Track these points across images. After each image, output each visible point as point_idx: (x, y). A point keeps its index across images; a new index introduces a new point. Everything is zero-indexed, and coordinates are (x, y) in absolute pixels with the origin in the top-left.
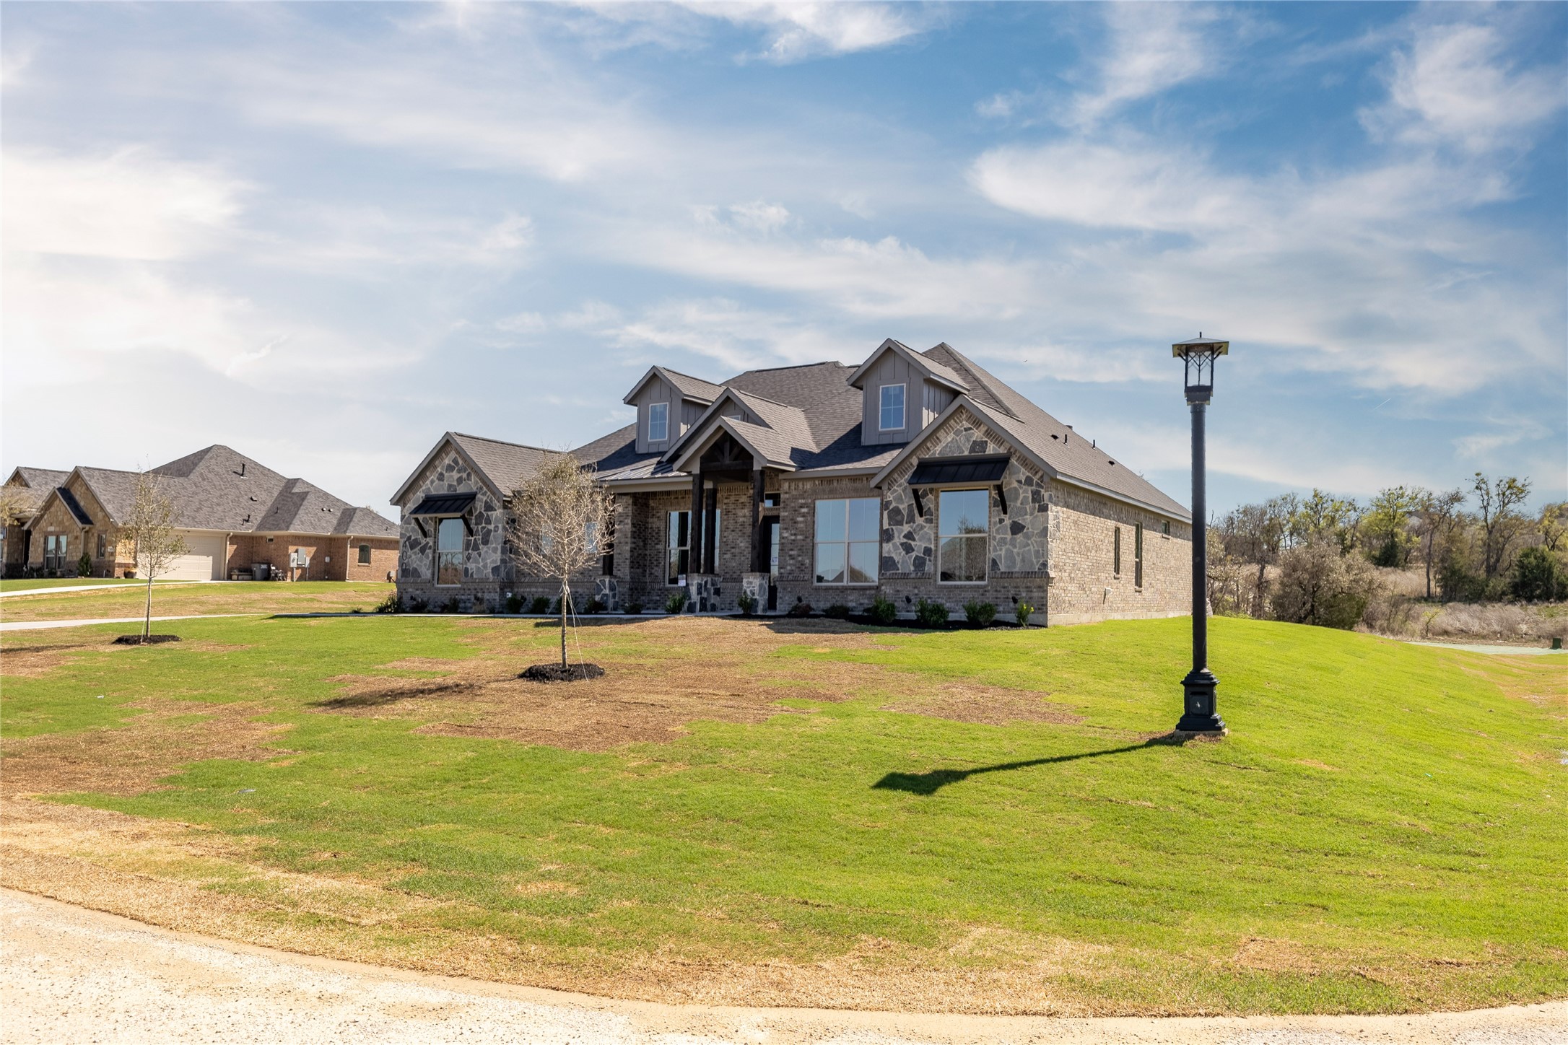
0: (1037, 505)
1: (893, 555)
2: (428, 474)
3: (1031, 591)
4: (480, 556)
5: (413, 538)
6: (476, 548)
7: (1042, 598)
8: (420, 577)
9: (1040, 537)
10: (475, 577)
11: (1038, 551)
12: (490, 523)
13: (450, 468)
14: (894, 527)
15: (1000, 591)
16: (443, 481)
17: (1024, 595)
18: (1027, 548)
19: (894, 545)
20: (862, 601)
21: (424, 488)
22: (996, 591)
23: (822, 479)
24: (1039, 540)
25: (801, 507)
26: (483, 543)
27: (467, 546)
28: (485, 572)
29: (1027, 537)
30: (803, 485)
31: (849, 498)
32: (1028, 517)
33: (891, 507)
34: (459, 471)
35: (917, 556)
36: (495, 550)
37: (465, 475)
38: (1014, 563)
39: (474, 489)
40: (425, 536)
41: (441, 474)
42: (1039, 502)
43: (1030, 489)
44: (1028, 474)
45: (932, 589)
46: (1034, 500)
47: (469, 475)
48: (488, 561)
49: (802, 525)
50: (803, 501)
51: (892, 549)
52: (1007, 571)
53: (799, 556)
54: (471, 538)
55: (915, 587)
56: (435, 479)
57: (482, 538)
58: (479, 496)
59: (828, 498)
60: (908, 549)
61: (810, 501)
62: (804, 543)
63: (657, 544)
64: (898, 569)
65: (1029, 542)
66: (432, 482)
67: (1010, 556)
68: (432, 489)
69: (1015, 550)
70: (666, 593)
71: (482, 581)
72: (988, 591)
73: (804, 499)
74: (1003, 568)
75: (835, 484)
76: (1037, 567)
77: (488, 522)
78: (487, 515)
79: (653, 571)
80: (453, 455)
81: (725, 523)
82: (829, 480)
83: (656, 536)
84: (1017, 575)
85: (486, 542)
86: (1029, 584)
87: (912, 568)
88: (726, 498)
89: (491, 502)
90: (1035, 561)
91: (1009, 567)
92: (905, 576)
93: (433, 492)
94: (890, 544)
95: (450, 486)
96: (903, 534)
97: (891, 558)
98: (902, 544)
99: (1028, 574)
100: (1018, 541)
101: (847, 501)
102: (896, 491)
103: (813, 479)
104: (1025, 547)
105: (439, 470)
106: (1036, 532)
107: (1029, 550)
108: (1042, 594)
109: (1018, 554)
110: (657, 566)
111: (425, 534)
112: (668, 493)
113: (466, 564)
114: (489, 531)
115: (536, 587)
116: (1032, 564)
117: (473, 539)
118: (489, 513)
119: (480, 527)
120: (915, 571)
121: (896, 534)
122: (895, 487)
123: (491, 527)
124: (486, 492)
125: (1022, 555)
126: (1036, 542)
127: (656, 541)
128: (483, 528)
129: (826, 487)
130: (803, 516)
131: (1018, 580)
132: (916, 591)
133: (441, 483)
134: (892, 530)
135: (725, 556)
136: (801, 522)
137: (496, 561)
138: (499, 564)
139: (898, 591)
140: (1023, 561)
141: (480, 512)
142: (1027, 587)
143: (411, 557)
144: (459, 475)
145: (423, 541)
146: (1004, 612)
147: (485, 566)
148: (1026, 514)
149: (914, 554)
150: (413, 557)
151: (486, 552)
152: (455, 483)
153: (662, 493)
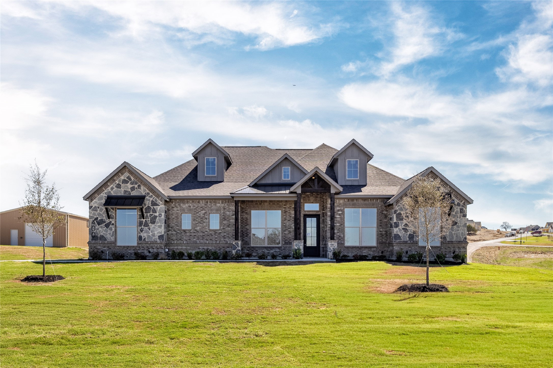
0: (462, 214)
1: (399, 233)
2: (109, 184)
3: (460, 249)
4: (149, 229)
5: (99, 219)
6: (146, 225)
7: (465, 252)
8: (106, 240)
9: (463, 227)
10: (146, 240)
11: (463, 233)
12: (156, 212)
13: (125, 182)
14: (399, 221)
15: (447, 249)
16: (120, 188)
17: (457, 250)
18: (458, 232)
19: (399, 229)
20: (370, 253)
21: (106, 191)
22: (446, 249)
23: (349, 199)
24: (463, 228)
25: (338, 211)
26: (151, 223)
27: (140, 224)
28: (153, 238)
29: (458, 227)
30: (339, 201)
31: (362, 208)
32: (458, 219)
33: (397, 213)
34: (132, 184)
35: (410, 234)
36: (160, 227)
37: (136, 186)
38: (453, 238)
39: (144, 194)
40: (109, 218)
41: (119, 184)
42: (463, 213)
43: (459, 207)
44: (458, 201)
45: (417, 248)
46: (461, 212)
47: (139, 186)
48: (156, 232)
49: (339, 219)
50: (339, 208)
51: (398, 231)
52: (450, 240)
53: (338, 233)
54: (142, 220)
55: (410, 247)
56: (114, 187)
57: (151, 220)
58: (147, 197)
59: (352, 208)
60: (405, 230)
61: (343, 208)
62: (340, 227)
63: (246, 226)
64: (401, 240)
65: (459, 229)
66: (112, 189)
67: (451, 234)
68: (112, 192)
69: (453, 232)
70: (252, 249)
71: (152, 243)
72: (442, 249)
73: (339, 207)
74: (448, 239)
75: (355, 201)
76: (462, 239)
77: (155, 211)
78: (154, 208)
79: (244, 239)
80: (127, 174)
81: (285, 217)
82: (352, 199)
83: (245, 222)
84: (455, 242)
85: (153, 222)
86: (459, 246)
87: (408, 239)
88: (285, 205)
89: (156, 201)
90: (461, 237)
91: (451, 239)
92: (405, 242)
93: (113, 194)
94: (397, 229)
95: (125, 191)
96: (403, 224)
97: (398, 235)
98: (403, 229)
99: (460, 242)
100: (454, 228)
101: (361, 209)
102: (400, 206)
103: (344, 198)
104: (457, 231)
105: (117, 182)
106: (462, 225)
107: (459, 232)
108: (465, 250)
109: (455, 234)
110: (246, 236)
111: (109, 217)
112: (252, 201)
113: (140, 233)
114: (156, 217)
115: (182, 246)
116: (460, 238)
117: (144, 220)
118: (155, 207)
119: (149, 214)
120: (409, 240)
121: (400, 224)
122: (399, 204)
123: (157, 214)
124: (151, 195)
125: (457, 234)
126: (462, 229)
127: (245, 224)
128: (152, 215)
129: (351, 202)
130: (340, 215)
131: (455, 244)
132: (410, 249)
133: (119, 189)
134: (398, 222)
135: (285, 232)
136: (338, 218)
137: (161, 232)
138: (163, 234)
139: (402, 249)
140: (457, 236)
141: (148, 206)
142: (458, 247)
143: (98, 229)
144: (132, 186)
145: (108, 221)
146: (449, 257)
147: (154, 235)
148: (457, 218)
149: (408, 233)
150: (100, 229)
151: (154, 227)
152: (130, 190)
153: (248, 201)
